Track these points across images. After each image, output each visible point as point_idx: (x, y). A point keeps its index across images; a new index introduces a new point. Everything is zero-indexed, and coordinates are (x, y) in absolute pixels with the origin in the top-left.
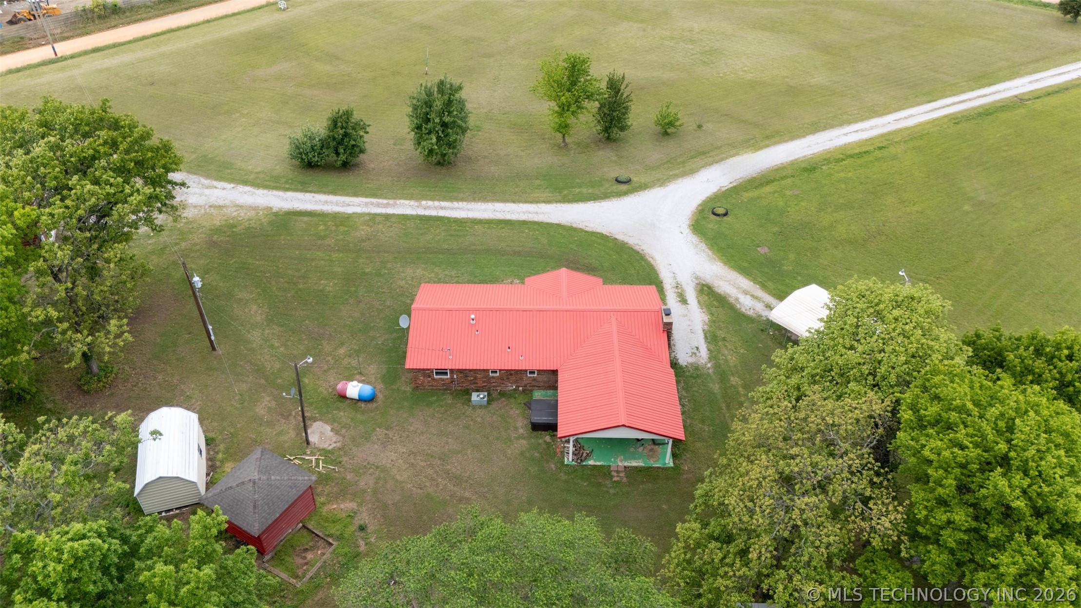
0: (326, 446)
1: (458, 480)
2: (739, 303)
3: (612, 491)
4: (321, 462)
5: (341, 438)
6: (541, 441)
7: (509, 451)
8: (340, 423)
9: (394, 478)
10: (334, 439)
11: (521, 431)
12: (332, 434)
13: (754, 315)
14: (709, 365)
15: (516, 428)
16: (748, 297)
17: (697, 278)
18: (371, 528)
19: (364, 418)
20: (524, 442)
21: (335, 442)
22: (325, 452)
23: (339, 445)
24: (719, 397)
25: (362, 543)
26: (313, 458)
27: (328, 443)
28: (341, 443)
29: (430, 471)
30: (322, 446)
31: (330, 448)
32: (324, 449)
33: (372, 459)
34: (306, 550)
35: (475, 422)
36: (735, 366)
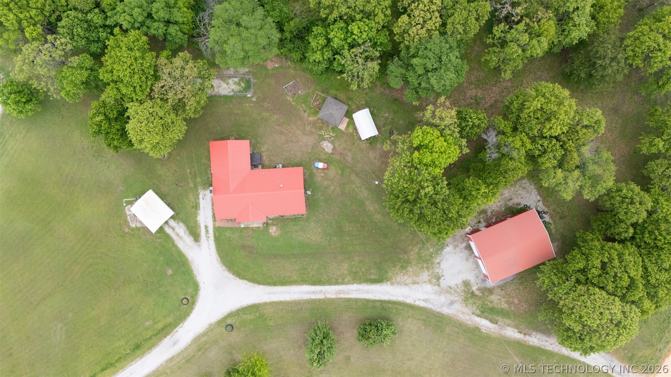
1: (282, 133)
2: (185, 230)
3: (234, 133)
4: (324, 135)
5: (321, 146)
6: (257, 151)
7: (267, 146)
8: (323, 153)
9: (300, 131)
10: (323, 146)
11: (264, 154)
12: (324, 148)
13: (180, 223)
14: (200, 190)
15: (266, 155)
16: (180, 235)
17: (200, 246)
18: (302, 112)
19: (316, 156)
20: (263, 150)
21: (322, 144)
22: (324, 139)
24: (198, 176)
25: (304, 107)
26: (326, 136)
27: (325, 144)
28: (320, 144)
29: (290, 135)
32: (325, 141)
33: (309, 138)
34: (319, 104)
35: (279, 157)
36: (191, 192)
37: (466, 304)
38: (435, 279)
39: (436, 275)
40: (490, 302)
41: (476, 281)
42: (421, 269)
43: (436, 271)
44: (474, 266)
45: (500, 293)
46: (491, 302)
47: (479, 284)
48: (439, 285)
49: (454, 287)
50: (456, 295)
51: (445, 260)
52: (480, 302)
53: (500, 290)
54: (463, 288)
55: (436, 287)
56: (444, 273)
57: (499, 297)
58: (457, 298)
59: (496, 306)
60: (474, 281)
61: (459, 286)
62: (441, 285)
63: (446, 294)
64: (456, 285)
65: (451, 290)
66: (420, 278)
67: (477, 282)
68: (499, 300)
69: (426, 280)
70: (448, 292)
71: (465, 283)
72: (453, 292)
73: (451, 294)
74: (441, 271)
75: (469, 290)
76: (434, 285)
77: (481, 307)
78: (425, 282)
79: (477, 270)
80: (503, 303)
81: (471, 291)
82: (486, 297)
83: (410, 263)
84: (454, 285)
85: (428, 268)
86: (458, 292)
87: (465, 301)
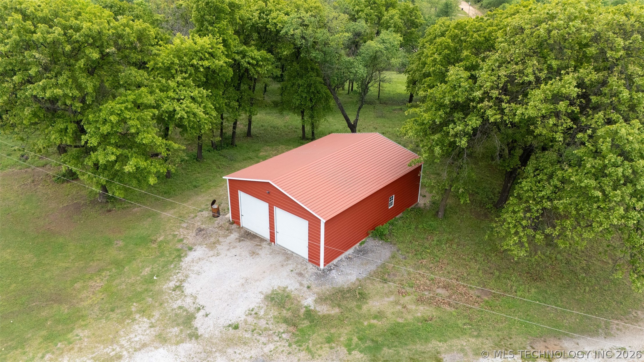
37: (308, 350)
38: (178, 325)
39: (176, 315)
40: (375, 317)
41: (301, 284)
42: (121, 321)
43: (175, 306)
44: (280, 258)
45: (386, 290)
46: (379, 315)
47: (313, 286)
48: (195, 336)
49: (246, 322)
50: (263, 339)
51: (193, 276)
52: (349, 328)
53: (382, 285)
54: (274, 312)
55: (189, 346)
56: (201, 301)
57: (392, 298)
58: (271, 346)
59: (400, 321)
60: (297, 286)
61: (262, 313)
62: (200, 332)
63: (230, 351)
64: (252, 313)
65: (239, 333)
66: (123, 342)
67: (305, 283)
68: (397, 303)
69: (146, 339)
70: (230, 342)
71: (272, 299)
72: (248, 335)
73: (245, 344)
74: (189, 300)
75: (295, 312)
76: (178, 343)
77: (360, 339)
78: (144, 345)
79: (290, 262)
80: (413, 307)
81: (303, 311)
82: (356, 310)
83: (82, 317)
84: (243, 317)
85: (142, 312)
86: (266, 329)
87: (299, 343)
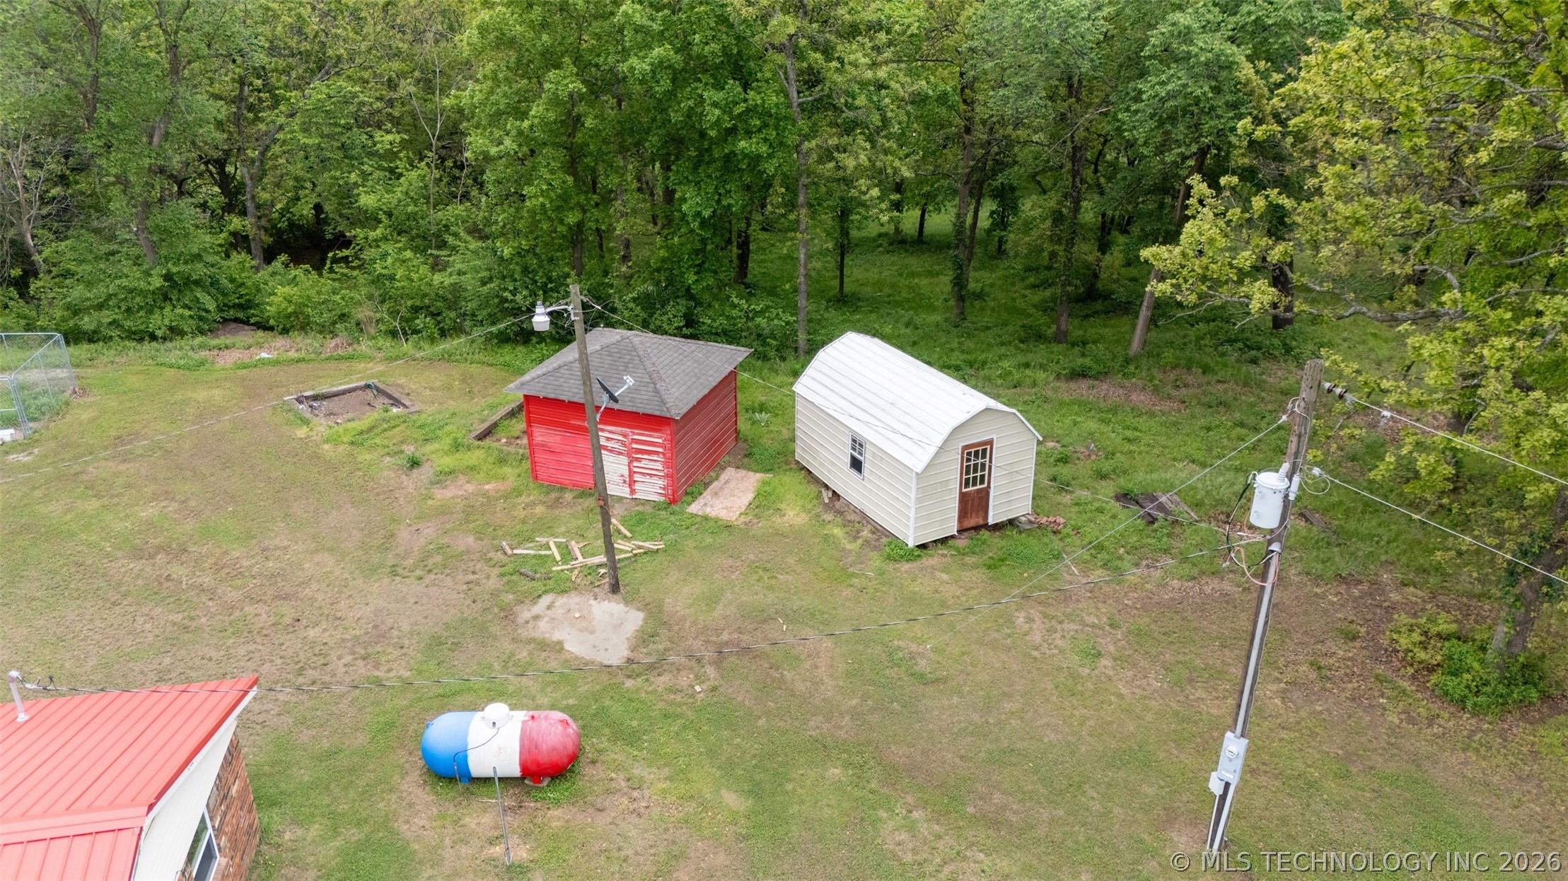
0: (562, 601)
4: (558, 558)
5: (524, 633)
10: (543, 625)
12: (557, 636)
21: (536, 618)
22: (557, 586)
23: (525, 614)
27: (559, 611)
28: (520, 620)
30: (573, 600)
31: (546, 600)
32: (564, 592)
33: (412, 588)
